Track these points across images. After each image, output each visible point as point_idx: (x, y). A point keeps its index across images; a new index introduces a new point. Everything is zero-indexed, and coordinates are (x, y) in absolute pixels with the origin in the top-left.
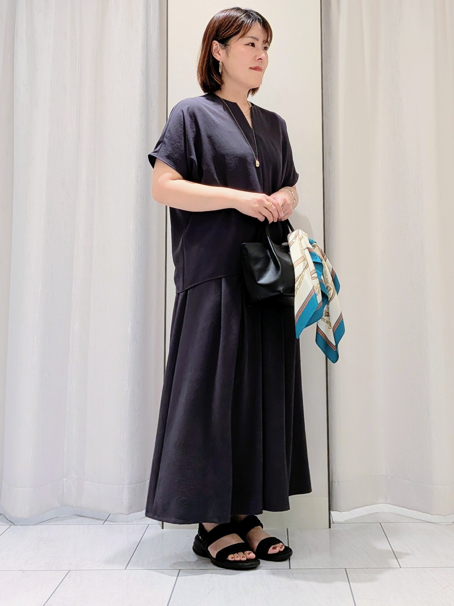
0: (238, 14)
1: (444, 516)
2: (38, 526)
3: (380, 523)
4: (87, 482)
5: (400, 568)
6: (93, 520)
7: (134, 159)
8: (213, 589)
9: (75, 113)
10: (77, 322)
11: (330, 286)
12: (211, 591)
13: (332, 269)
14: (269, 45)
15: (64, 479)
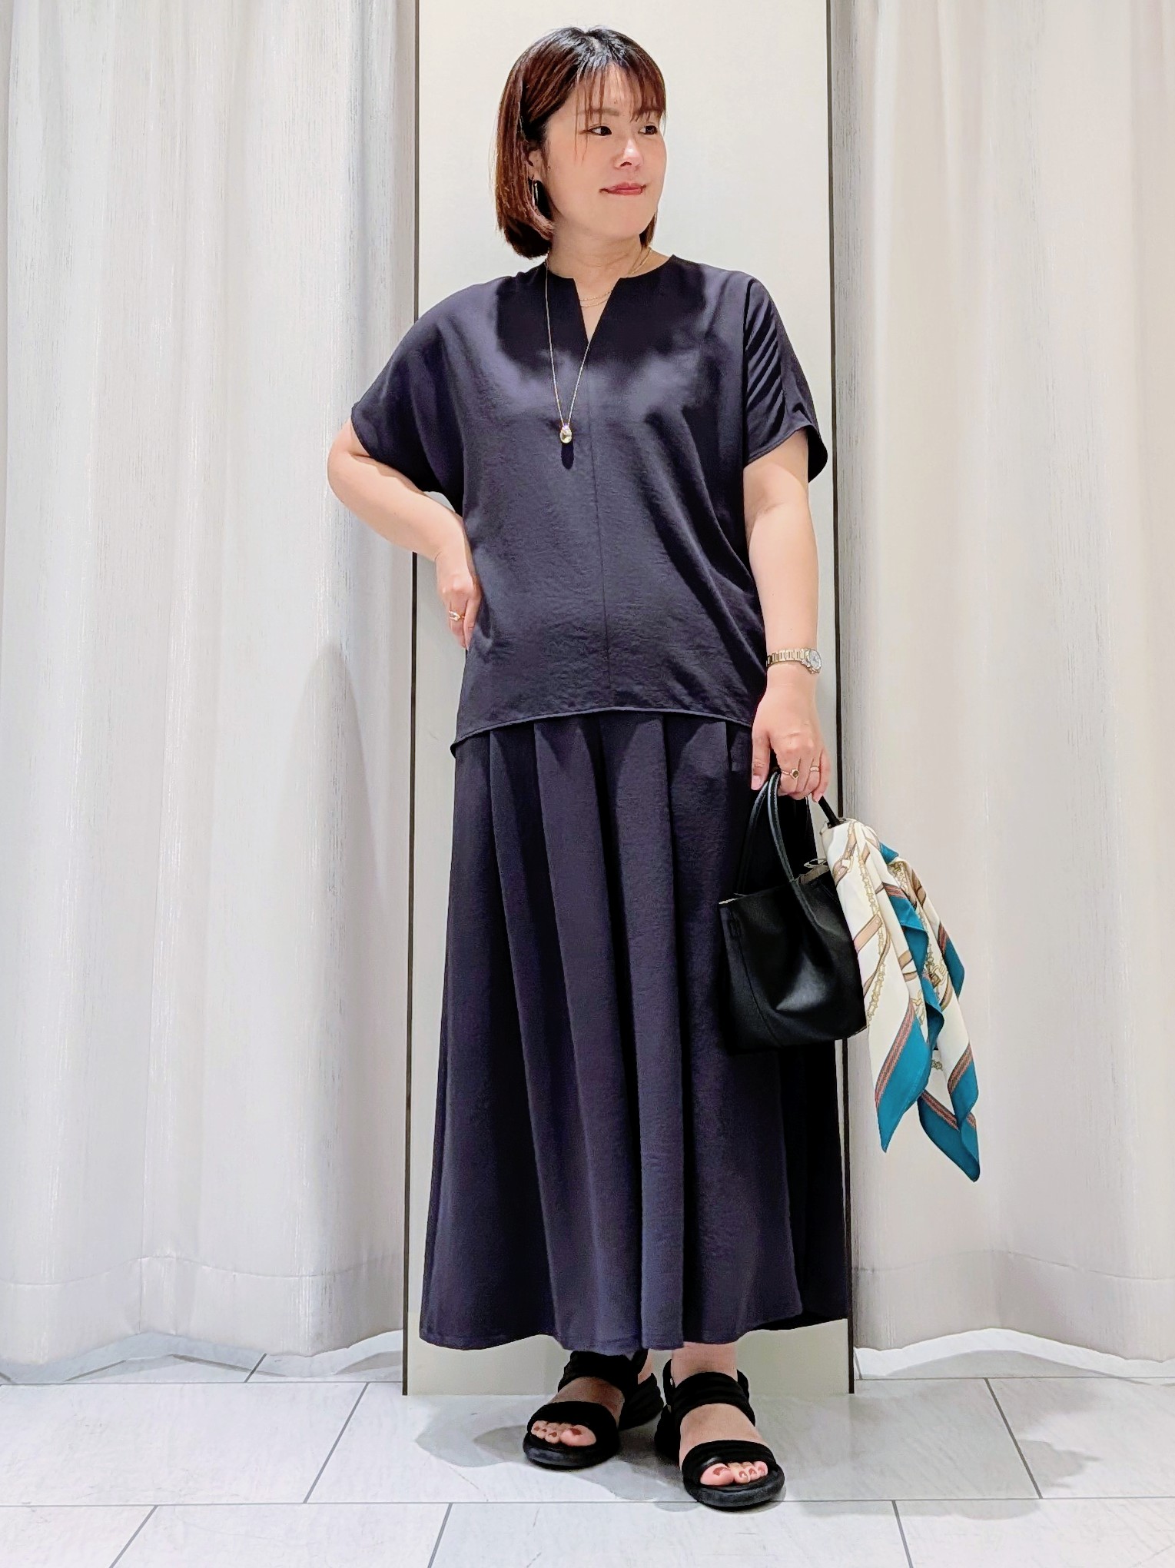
1: (1157, 1361)
2: (71, 1385)
3: (986, 1379)
4: (204, 1267)
5: (1041, 1500)
6: (219, 1370)
8: (538, 1555)
9: (172, 284)
10: (178, 842)
11: (937, 972)
12: (534, 1559)
13: (940, 926)
15: (144, 1260)
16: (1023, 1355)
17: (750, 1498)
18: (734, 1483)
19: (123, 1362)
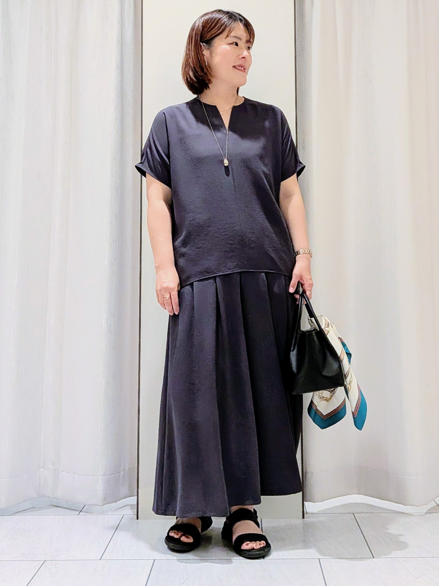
0: (220, 16)
1: (417, 506)
2: (13, 516)
3: (353, 514)
4: (63, 473)
5: (374, 558)
6: (68, 510)
7: (109, 152)
8: (187, 579)
9: (51, 107)
12: (185, 581)
14: (252, 45)
15: (41, 470)
16: (367, 505)
17: (260, 554)
18: (253, 549)
19: (33, 507)
